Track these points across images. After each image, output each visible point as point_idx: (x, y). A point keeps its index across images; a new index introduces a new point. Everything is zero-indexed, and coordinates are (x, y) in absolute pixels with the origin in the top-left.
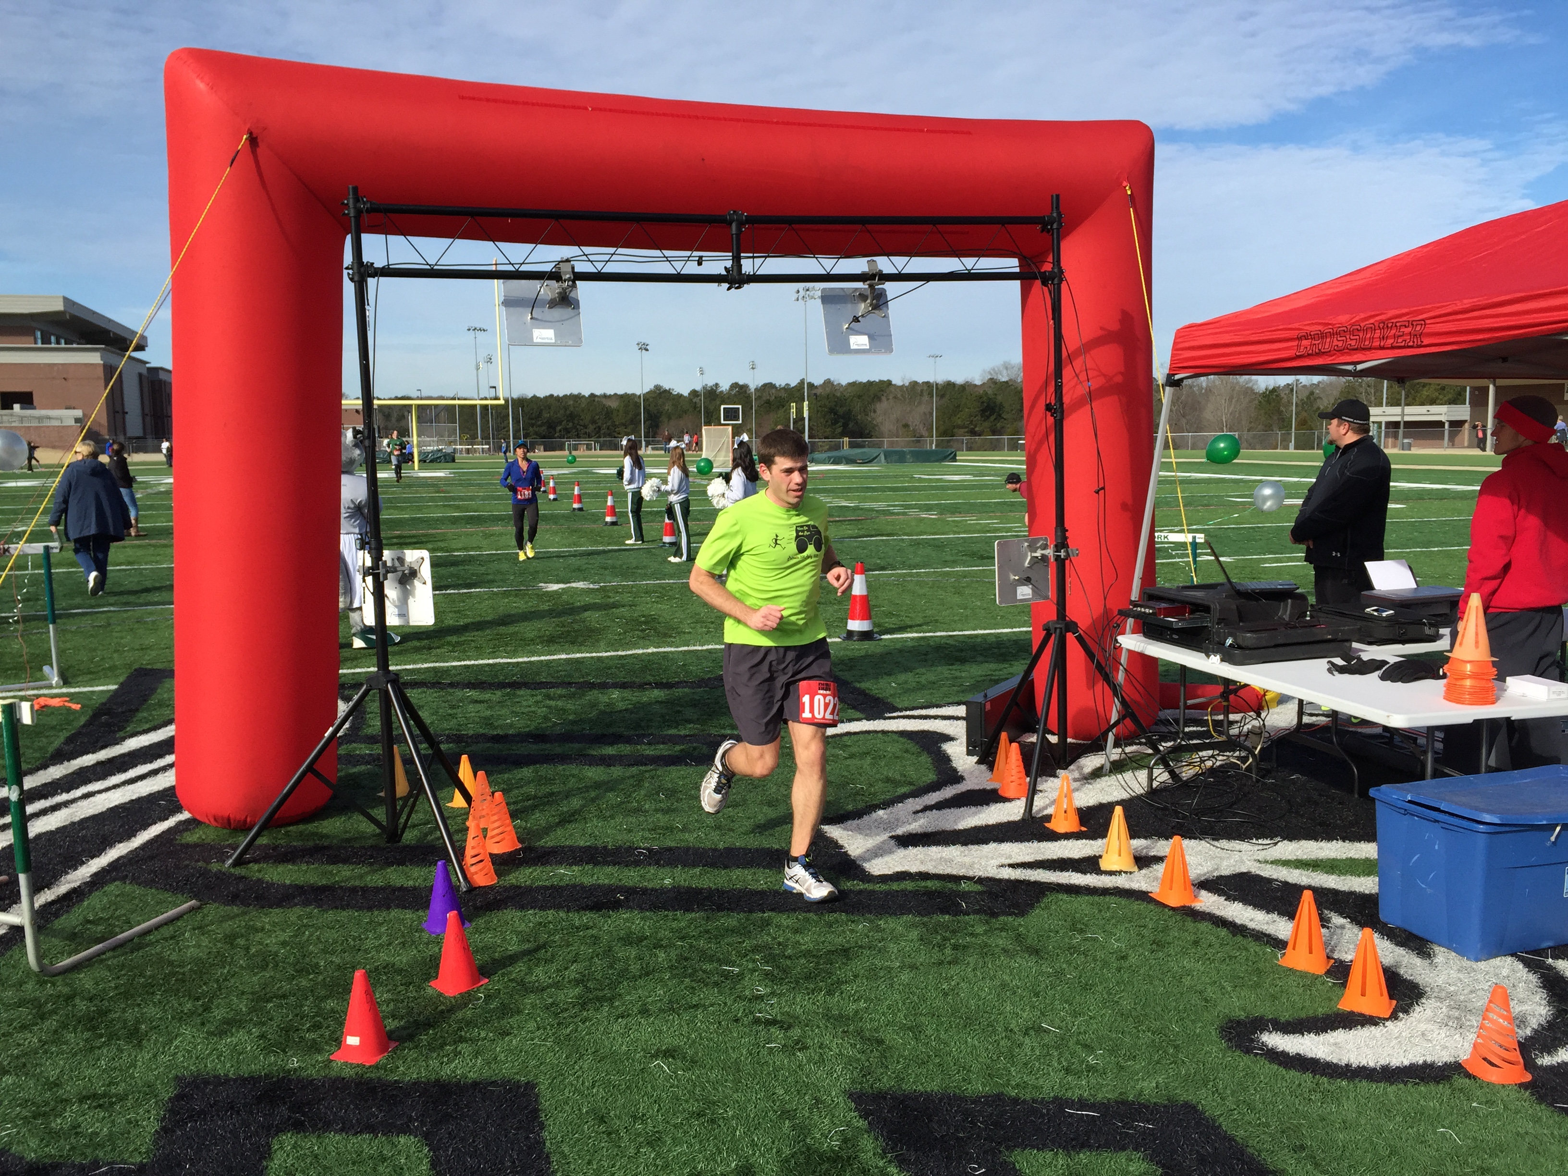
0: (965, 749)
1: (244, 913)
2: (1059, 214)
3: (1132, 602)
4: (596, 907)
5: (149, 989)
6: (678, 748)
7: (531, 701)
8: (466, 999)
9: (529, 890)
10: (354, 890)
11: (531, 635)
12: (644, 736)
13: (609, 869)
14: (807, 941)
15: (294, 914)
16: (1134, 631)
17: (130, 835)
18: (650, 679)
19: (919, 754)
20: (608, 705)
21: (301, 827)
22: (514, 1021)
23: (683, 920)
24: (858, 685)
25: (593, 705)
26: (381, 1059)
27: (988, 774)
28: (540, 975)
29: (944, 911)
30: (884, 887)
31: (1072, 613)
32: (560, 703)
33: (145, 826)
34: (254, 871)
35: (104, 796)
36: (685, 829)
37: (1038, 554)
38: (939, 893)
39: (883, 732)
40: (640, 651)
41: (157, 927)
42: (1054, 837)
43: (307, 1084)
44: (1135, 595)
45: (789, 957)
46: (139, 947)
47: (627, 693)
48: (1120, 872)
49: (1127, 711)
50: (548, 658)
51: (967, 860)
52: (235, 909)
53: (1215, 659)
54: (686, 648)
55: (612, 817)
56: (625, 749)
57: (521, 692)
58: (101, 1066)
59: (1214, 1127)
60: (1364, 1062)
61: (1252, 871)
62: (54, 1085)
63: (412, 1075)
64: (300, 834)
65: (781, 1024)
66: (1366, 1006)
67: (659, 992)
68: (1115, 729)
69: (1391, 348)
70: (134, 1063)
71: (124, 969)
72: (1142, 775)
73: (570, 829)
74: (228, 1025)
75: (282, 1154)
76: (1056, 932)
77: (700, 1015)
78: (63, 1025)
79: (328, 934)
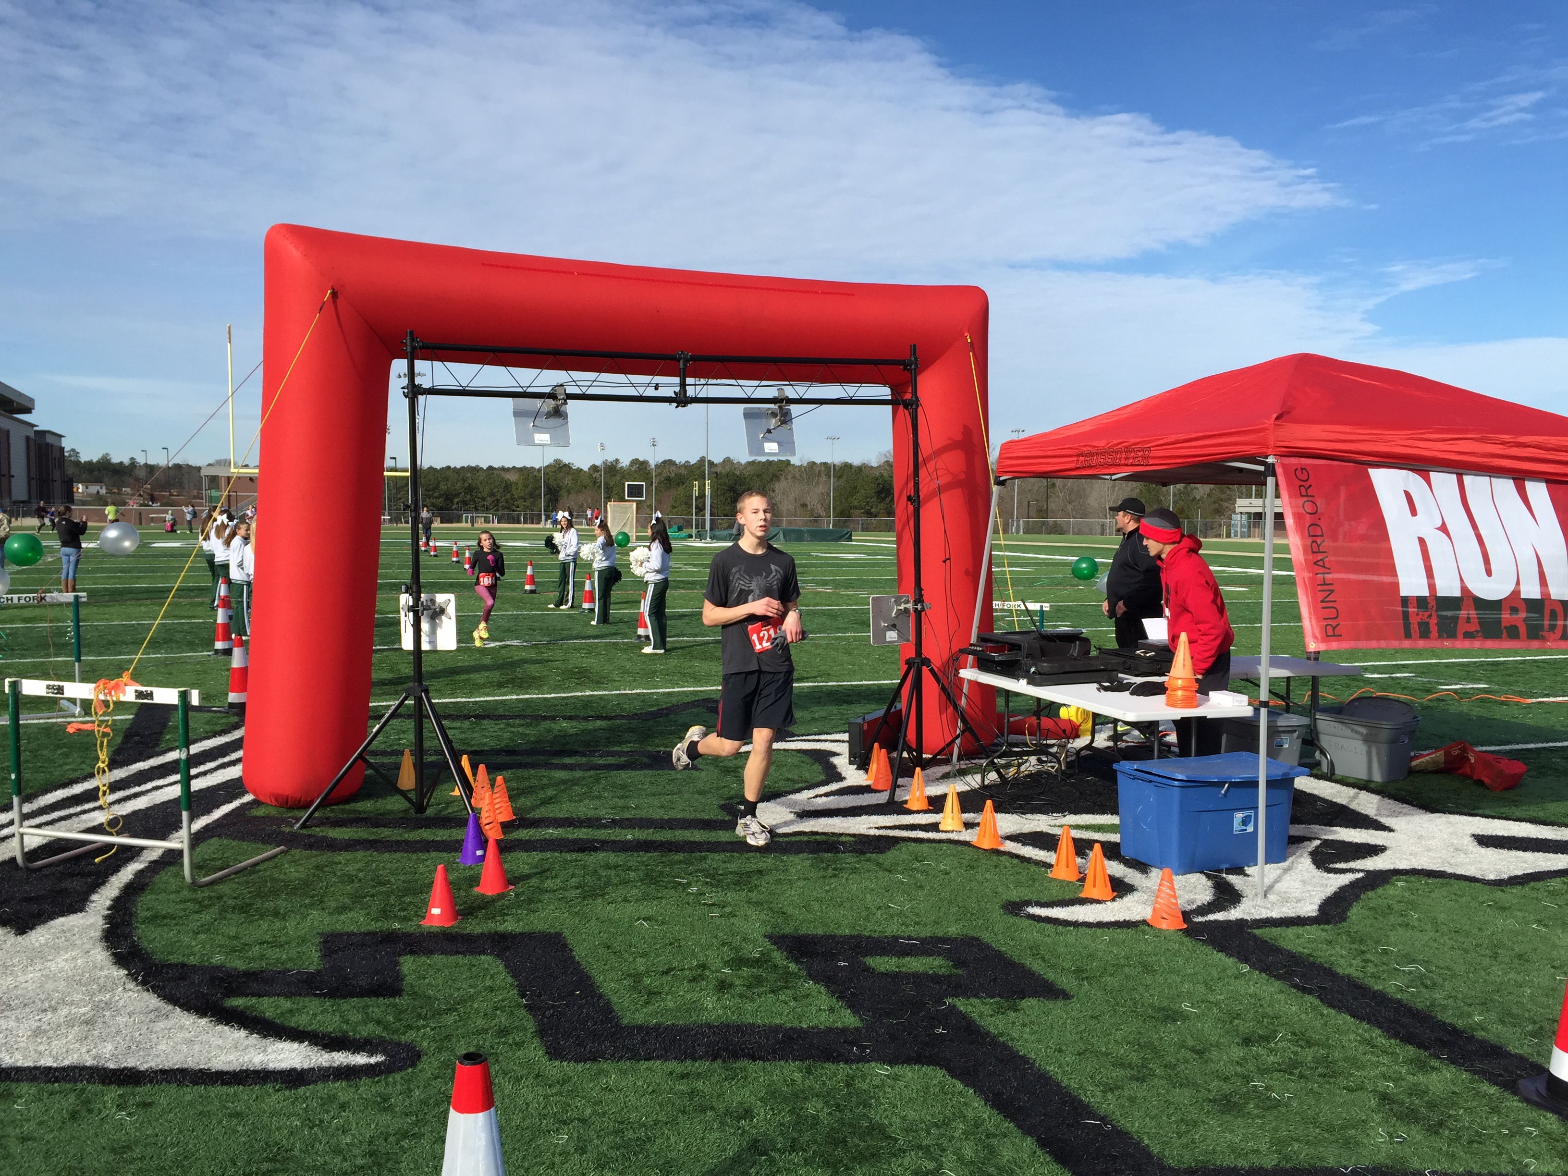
0: (848, 761)
1: (321, 855)
2: (916, 359)
3: (971, 645)
4: (582, 850)
5: (275, 893)
6: (623, 759)
7: (496, 728)
8: (502, 896)
9: (529, 841)
10: (397, 842)
11: (482, 681)
12: (595, 751)
13: (585, 830)
14: (733, 867)
15: (360, 854)
16: (973, 667)
17: (208, 812)
18: (593, 713)
19: (813, 764)
20: (559, 731)
21: (341, 807)
22: (539, 905)
23: (645, 857)
25: (549, 731)
26: (456, 923)
27: (865, 776)
28: (548, 884)
29: (828, 851)
30: (786, 839)
31: (928, 651)
32: (520, 730)
33: (218, 807)
34: (318, 831)
35: (169, 788)
36: (637, 807)
37: (902, 607)
38: (825, 842)
39: (785, 750)
40: (580, 694)
41: (263, 861)
42: (910, 812)
43: (408, 935)
44: (973, 640)
45: (721, 875)
46: (254, 872)
47: (574, 723)
48: (952, 832)
49: (967, 729)
50: (501, 698)
51: (845, 825)
52: (314, 852)
53: (1023, 682)
54: (618, 692)
55: (581, 801)
56: (583, 760)
57: (485, 722)
58: (263, 929)
59: (988, 946)
60: (1087, 920)
61: (1044, 830)
62: (236, 938)
63: (478, 930)
64: (343, 811)
65: (719, 906)
66: (1095, 894)
67: (635, 891)
68: (958, 741)
69: (1132, 465)
70: (286, 927)
71: (248, 883)
72: (978, 777)
73: (550, 807)
74: (342, 909)
75: (408, 964)
76: (904, 861)
77: (664, 902)
78: (224, 910)
79: (389, 865)
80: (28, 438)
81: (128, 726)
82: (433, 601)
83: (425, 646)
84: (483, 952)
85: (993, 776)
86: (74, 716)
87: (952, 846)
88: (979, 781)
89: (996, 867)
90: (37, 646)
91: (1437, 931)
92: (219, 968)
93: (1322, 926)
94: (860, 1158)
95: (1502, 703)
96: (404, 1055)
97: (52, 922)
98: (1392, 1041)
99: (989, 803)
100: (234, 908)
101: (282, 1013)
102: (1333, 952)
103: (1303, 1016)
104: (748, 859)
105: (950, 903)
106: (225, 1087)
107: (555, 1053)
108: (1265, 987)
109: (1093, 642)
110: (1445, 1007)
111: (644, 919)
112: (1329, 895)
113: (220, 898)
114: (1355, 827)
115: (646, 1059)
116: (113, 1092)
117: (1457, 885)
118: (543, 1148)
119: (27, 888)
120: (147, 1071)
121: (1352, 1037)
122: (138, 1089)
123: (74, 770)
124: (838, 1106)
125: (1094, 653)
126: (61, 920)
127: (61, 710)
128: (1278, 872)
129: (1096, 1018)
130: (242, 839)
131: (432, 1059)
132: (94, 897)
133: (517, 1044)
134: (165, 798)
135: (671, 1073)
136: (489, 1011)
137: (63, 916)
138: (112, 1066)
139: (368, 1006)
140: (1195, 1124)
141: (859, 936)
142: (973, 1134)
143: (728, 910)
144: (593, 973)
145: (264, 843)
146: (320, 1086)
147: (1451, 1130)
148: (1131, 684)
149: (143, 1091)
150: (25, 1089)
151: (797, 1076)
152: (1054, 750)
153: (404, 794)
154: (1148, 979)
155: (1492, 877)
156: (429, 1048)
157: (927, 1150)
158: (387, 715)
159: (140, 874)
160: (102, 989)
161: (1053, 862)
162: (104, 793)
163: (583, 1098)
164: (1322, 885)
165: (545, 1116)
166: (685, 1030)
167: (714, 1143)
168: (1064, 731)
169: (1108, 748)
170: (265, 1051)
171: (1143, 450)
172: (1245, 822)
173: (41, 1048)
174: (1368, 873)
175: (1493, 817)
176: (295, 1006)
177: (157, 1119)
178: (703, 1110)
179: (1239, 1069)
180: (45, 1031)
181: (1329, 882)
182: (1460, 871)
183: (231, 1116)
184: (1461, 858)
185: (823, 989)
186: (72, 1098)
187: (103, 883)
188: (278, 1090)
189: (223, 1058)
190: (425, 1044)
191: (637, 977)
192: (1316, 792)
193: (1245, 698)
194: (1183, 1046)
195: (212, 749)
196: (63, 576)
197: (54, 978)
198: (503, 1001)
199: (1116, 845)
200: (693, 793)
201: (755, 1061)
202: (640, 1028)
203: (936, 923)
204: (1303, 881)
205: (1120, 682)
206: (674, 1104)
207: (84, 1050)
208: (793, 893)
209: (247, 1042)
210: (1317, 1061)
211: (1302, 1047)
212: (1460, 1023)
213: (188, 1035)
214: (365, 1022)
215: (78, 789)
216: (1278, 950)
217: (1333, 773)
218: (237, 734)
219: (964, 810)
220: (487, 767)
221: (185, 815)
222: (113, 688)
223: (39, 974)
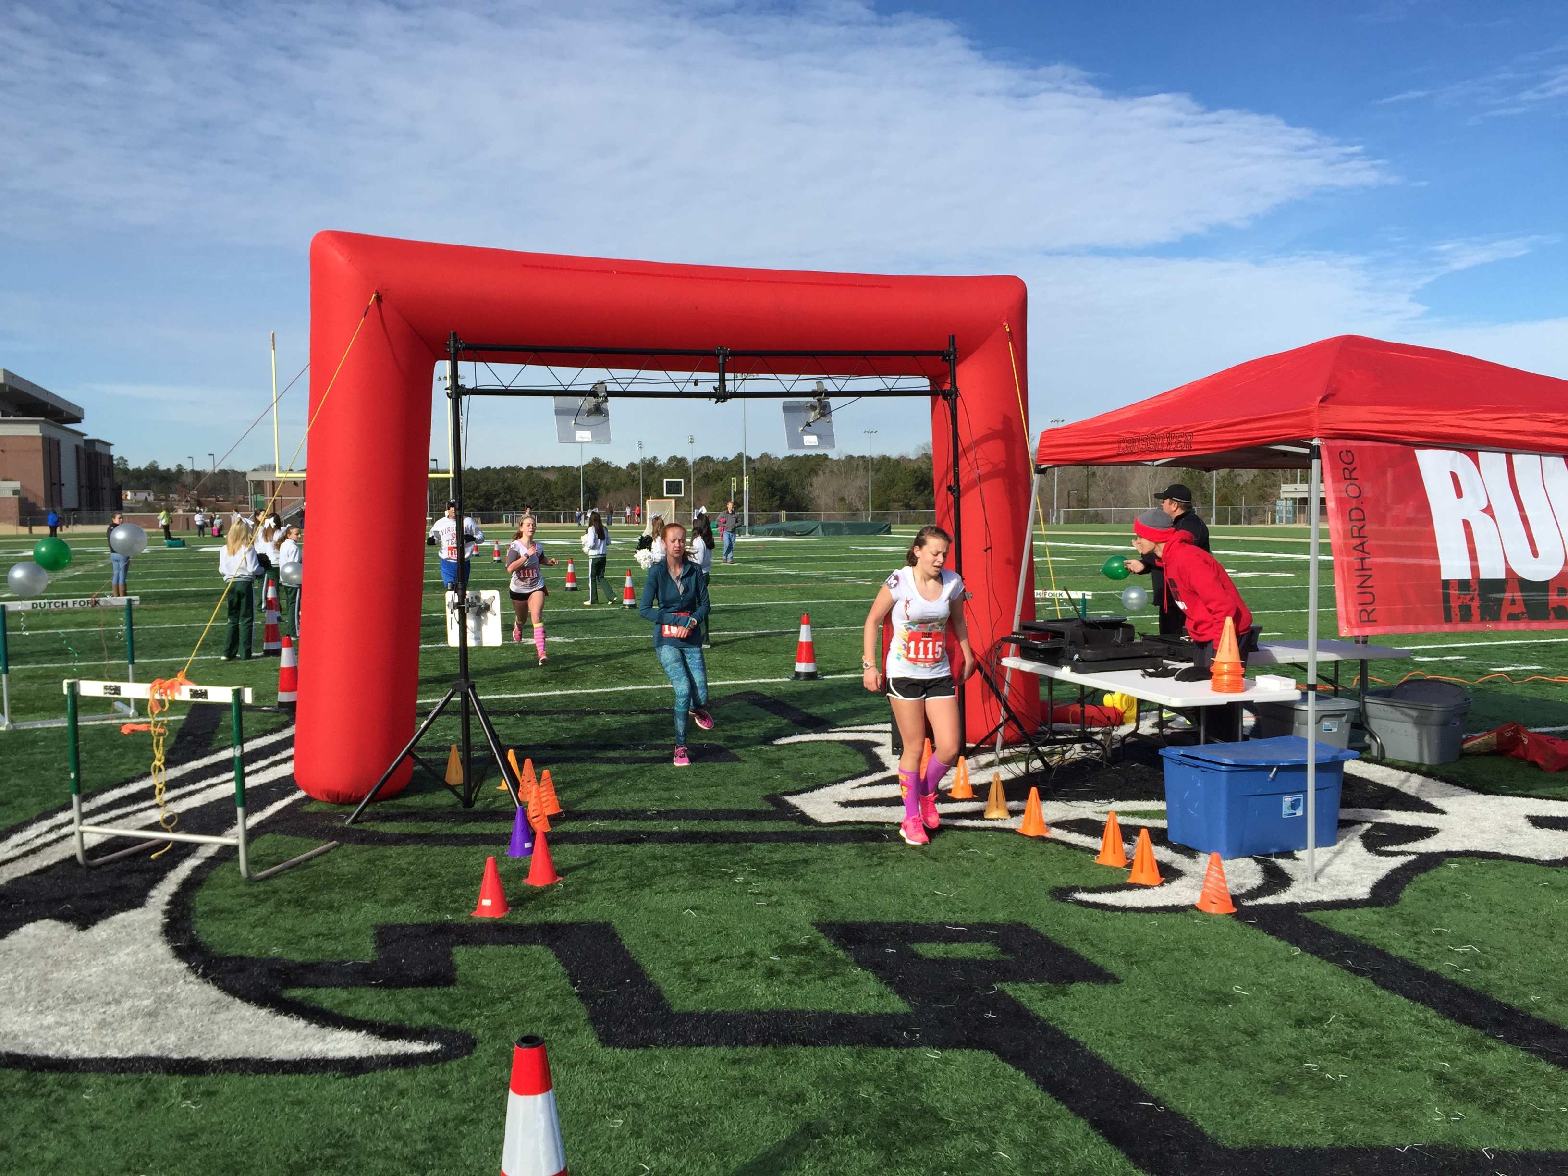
0: (890, 751)
1: (372, 849)
2: (955, 349)
3: (1014, 633)
4: (627, 842)
5: (329, 887)
7: (540, 723)
8: (551, 888)
9: (575, 834)
10: (447, 835)
11: (526, 677)
12: (638, 745)
13: (631, 822)
14: (777, 856)
15: (410, 848)
16: (1015, 655)
17: (261, 808)
18: (635, 707)
19: (856, 755)
20: (603, 725)
21: (390, 802)
22: (588, 896)
23: (691, 847)
24: (805, 710)
25: (593, 725)
26: (506, 914)
28: (596, 875)
29: (873, 840)
30: (831, 829)
32: (564, 724)
33: (271, 804)
34: (369, 826)
35: (223, 786)
36: (682, 799)
38: (870, 832)
39: (828, 741)
40: (622, 689)
41: (317, 855)
42: (954, 800)
43: (462, 926)
44: (1016, 628)
45: (767, 864)
46: (308, 867)
47: (617, 717)
48: (998, 819)
49: (1012, 717)
50: (544, 694)
52: (366, 847)
53: (1067, 669)
55: (626, 793)
56: (627, 753)
57: (530, 717)
58: (318, 921)
59: (1036, 933)
60: (1135, 905)
61: (1091, 817)
62: (292, 930)
63: (528, 921)
64: (393, 806)
65: (765, 895)
66: (1142, 879)
67: (682, 881)
68: (1001, 730)
69: (1174, 451)
70: (340, 920)
71: (302, 877)
72: (1022, 766)
73: (596, 800)
74: (394, 902)
75: (461, 955)
76: (949, 849)
77: (711, 891)
78: (279, 904)
79: (440, 858)
80: (77, 447)
81: (180, 726)
82: (478, 598)
83: (471, 643)
84: (534, 942)
85: (1037, 764)
86: (128, 717)
87: (997, 834)
88: (1024, 769)
89: (1042, 853)
90: (91, 650)
91: (1491, 912)
92: (275, 960)
93: (1374, 909)
94: (913, 1140)
95: (1556, 684)
96: (459, 1043)
97: (113, 918)
98: (1448, 1021)
99: (1034, 790)
100: (289, 901)
101: (339, 1003)
102: (1386, 934)
103: (1356, 998)
104: (793, 848)
105: (997, 889)
106: (286, 1076)
107: (607, 1040)
108: (1316, 970)
109: (1137, 629)
110: (1500, 987)
111: (692, 909)
112: (1380, 877)
113: (275, 892)
114: (1406, 810)
115: (698, 1045)
116: (178, 1082)
117: (1511, 865)
118: (598, 1132)
119: (88, 885)
120: (210, 1060)
121: (1406, 1018)
122: (202, 1079)
123: (130, 770)
124: (889, 1089)
125: (1138, 640)
126: (121, 916)
127: (115, 711)
128: (1329, 855)
129: (1146, 1001)
130: (295, 834)
131: (488, 1047)
132: (153, 893)
133: (570, 1032)
134: (219, 796)
135: (723, 1059)
136: (542, 999)
137: (123, 911)
138: (175, 1056)
139: (422, 996)
140: (1249, 1105)
141: (906, 923)
142: (1025, 1116)
143: (774, 898)
144: (643, 961)
145: (317, 837)
146: (379, 1074)
147: (1509, 1108)
148: (1176, 670)
149: (207, 1080)
150: (93, 1079)
151: (848, 1061)
152: (1099, 737)
153: (452, 789)
154: (1198, 963)
155: (1547, 858)
156: (484, 1036)
157: (979, 1132)
158: (434, 711)
159: (196, 870)
160: (164, 982)
161: (1100, 848)
162: (161, 790)
163: (636, 1083)
164: (1373, 868)
165: (600, 1102)
166: (735, 1017)
167: (768, 1126)
168: (1109, 718)
169: (1153, 735)
170: (324, 1040)
171: (1185, 435)
172: (1294, 805)
173: (107, 1040)
174: (1420, 855)
175: (1548, 798)
176: (351, 997)
177: (222, 1108)
178: (756, 1095)
179: (1293, 1051)
180: (110, 1024)
181: (1381, 865)
182: (1514, 852)
183: (293, 1103)
184: (1515, 839)
185: (871, 976)
186: (138, 1088)
187: (161, 879)
188: (338, 1078)
189: (283, 1047)
190: (480, 1032)
191: (686, 965)
192: (1365, 776)
193: (1292, 682)
194: (1235, 1029)
195: (264, 748)
196: (114, 582)
197: (117, 972)
198: (555, 989)
199: (1163, 831)
200: (737, 784)
201: (805, 1046)
202: (690, 1015)
203: (983, 909)
204: (1354, 864)
205: (1165, 667)
206: (726, 1089)
207: (148, 1041)
208: (839, 881)
209: (305, 1032)
210: (1370, 1041)
211: (1356, 1028)
212: (1516, 1003)
213: (248, 1026)
214: (420, 1011)
215: (134, 788)
216: (1330, 933)
217: (1383, 756)
218: (287, 733)
219: (1009, 798)
220: (533, 762)
221: (240, 811)
222: (169, 687)
223: (102, 968)
